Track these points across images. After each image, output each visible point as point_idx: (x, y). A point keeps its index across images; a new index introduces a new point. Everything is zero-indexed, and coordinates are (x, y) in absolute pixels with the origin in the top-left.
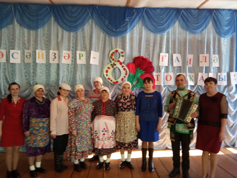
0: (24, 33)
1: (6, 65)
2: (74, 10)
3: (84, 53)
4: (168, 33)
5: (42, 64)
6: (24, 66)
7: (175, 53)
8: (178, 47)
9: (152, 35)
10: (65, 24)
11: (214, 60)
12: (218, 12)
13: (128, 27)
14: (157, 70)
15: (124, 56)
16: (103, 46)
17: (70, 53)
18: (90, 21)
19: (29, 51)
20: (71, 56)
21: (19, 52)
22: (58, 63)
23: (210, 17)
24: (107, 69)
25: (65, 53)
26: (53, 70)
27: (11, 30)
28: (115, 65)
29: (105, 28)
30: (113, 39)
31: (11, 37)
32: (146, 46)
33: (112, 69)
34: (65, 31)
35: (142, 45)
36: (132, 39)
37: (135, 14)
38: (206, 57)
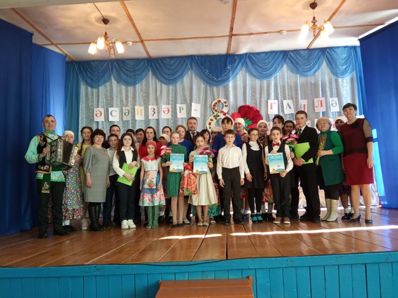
0: (121, 90)
1: (104, 123)
2: (172, 62)
3: (184, 106)
4: (276, 78)
5: (141, 120)
6: (123, 124)
7: (285, 99)
8: (288, 92)
9: (258, 82)
10: (164, 77)
11: (332, 104)
12: (332, 50)
13: (231, 75)
14: (267, 119)
15: (227, 106)
16: (204, 98)
17: (170, 107)
18: (189, 72)
19: (128, 108)
20: (170, 110)
21: (117, 109)
22: (157, 118)
23: (322, 57)
24: (210, 121)
25: (164, 107)
27: (108, 87)
28: (218, 116)
29: (205, 79)
30: (215, 88)
31: (108, 95)
32: (252, 94)
33: (215, 121)
34: (163, 85)
35: (248, 93)
36: (235, 88)
37: (238, 61)
38: (321, 101)
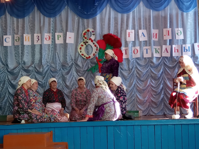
0: (13, 22)
3: (61, 34)
4: (134, 12)
5: (29, 45)
6: (14, 48)
7: (140, 29)
8: (143, 23)
9: (119, 15)
10: (46, 12)
13: (98, 9)
14: (125, 45)
15: (94, 34)
16: (77, 28)
17: (51, 35)
18: (66, 7)
19: (18, 36)
20: (51, 38)
22: (41, 44)
24: (81, 46)
25: (46, 35)
26: (37, 50)
27: (4, 19)
28: (87, 42)
30: (85, 20)
31: (3, 25)
32: (115, 25)
33: (85, 46)
34: (46, 18)
36: (102, 20)
